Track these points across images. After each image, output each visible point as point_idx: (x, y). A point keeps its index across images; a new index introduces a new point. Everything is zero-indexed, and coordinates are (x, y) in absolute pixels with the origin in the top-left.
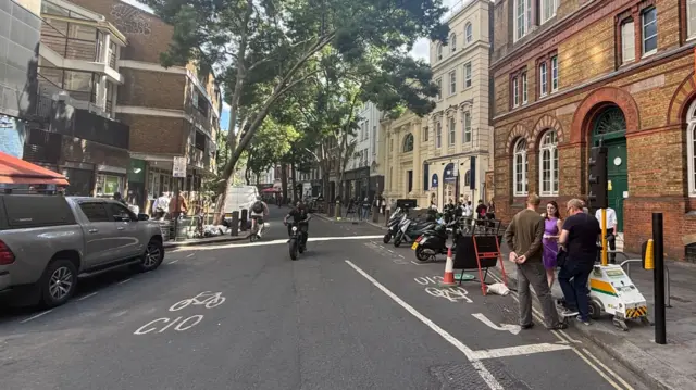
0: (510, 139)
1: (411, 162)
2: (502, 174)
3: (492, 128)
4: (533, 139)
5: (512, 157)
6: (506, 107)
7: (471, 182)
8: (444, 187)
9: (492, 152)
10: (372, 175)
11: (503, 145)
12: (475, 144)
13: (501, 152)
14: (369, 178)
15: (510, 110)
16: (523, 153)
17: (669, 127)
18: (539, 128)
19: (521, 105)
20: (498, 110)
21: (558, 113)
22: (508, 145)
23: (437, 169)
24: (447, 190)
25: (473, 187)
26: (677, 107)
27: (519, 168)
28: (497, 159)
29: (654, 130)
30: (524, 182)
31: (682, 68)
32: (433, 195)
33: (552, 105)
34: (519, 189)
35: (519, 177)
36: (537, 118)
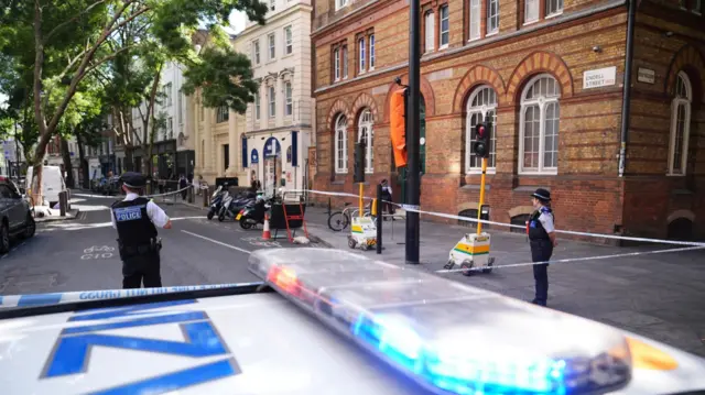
0: (332, 114)
1: (227, 134)
2: (325, 150)
3: (314, 100)
4: (353, 116)
5: (333, 133)
6: (327, 80)
7: (293, 158)
8: (265, 164)
9: (314, 126)
10: (179, 149)
11: (324, 120)
12: (296, 117)
13: (322, 127)
14: (177, 153)
15: (332, 83)
16: (344, 129)
17: (454, 115)
18: (358, 104)
19: (342, 80)
20: (319, 82)
21: (374, 92)
22: (330, 120)
23: (257, 143)
24: (268, 167)
25: (295, 163)
26: (459, 97)
27: (340, 146)
28: (319, 134)
29: (443, 116)
30: (345, 158)
31: (464, 65)
32: (253, 172)
33: (370, 84)
34: (340, 166)
35: (340, 153)
36: (356, 95)
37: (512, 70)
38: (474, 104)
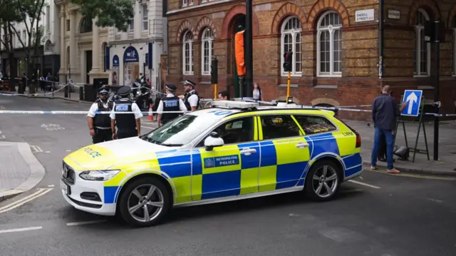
0: (180, 31)
1: (90, 43)
2: (175, 58)
3: (166, 18)
4: (197, 33)
5: (181, 45)
6: (177, 5)
7: (149, 62)
8: (125, 67)
9: (166, 40)
10: (46, 53)
11: (174, 35)
12: (152, 32)
13: (173, 40)
14: (44, 56)
15: (180, 7)
16: (190, 42)
17: (272, 36)
18: (202, 24)
19: (188, 6)
20: (170, 6)
21: (214, 16)
22: (179, 35)
23: (118, 51)
24: (127, 69)
25: (151, 67)
26: (276, 24)
27: (187, 54)
28: (170, 45)
29: (265, 36)
30: (191, 64)
31: (278, 2)
32: (114, 74)
33: (211, 10)
34: (187, 69)
35: (187, 60)
36: (200, 18)
37: (311, 7)
38: (286, 28)
